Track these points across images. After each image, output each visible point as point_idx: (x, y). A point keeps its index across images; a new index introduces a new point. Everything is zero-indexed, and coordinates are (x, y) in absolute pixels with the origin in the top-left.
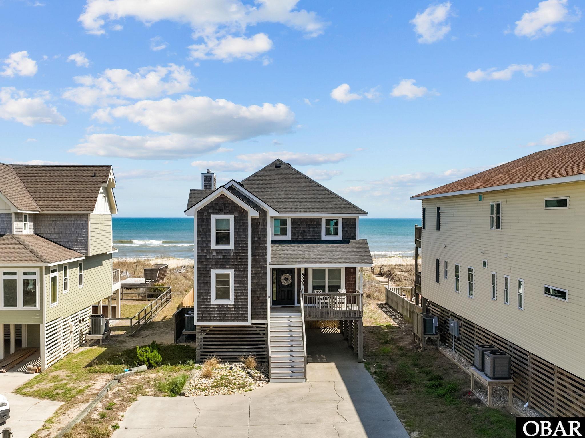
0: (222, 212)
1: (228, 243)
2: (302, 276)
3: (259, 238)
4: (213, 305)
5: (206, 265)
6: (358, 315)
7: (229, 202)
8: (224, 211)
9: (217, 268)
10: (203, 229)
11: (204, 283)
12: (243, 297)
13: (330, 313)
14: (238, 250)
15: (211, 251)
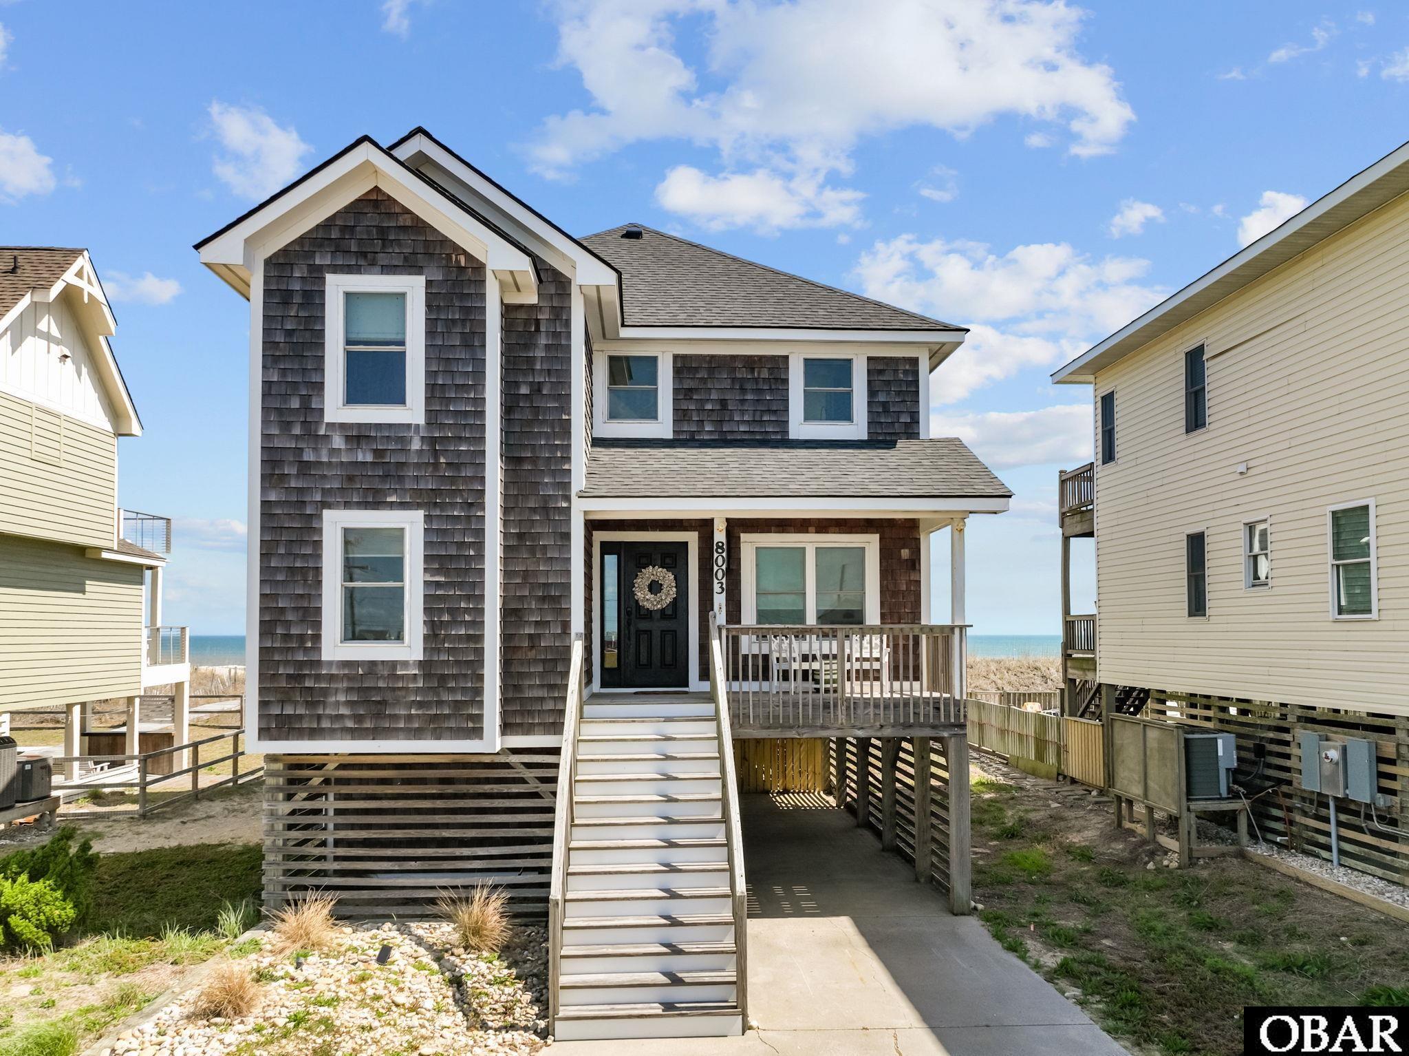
0: (373, 263)
1: (400, 399)
2: (716, 555)
3: (537, 388)
4: (330, 663)
5: (300, 490)
6: (947, 716)
7: (405, 221)
8: (383, 259)
9: (348, 505)
10: (290, 333)
11: (291, 570)
12: (463, 632)
13: (835, 706)
14: (442, 426)
15: (322, 432)
